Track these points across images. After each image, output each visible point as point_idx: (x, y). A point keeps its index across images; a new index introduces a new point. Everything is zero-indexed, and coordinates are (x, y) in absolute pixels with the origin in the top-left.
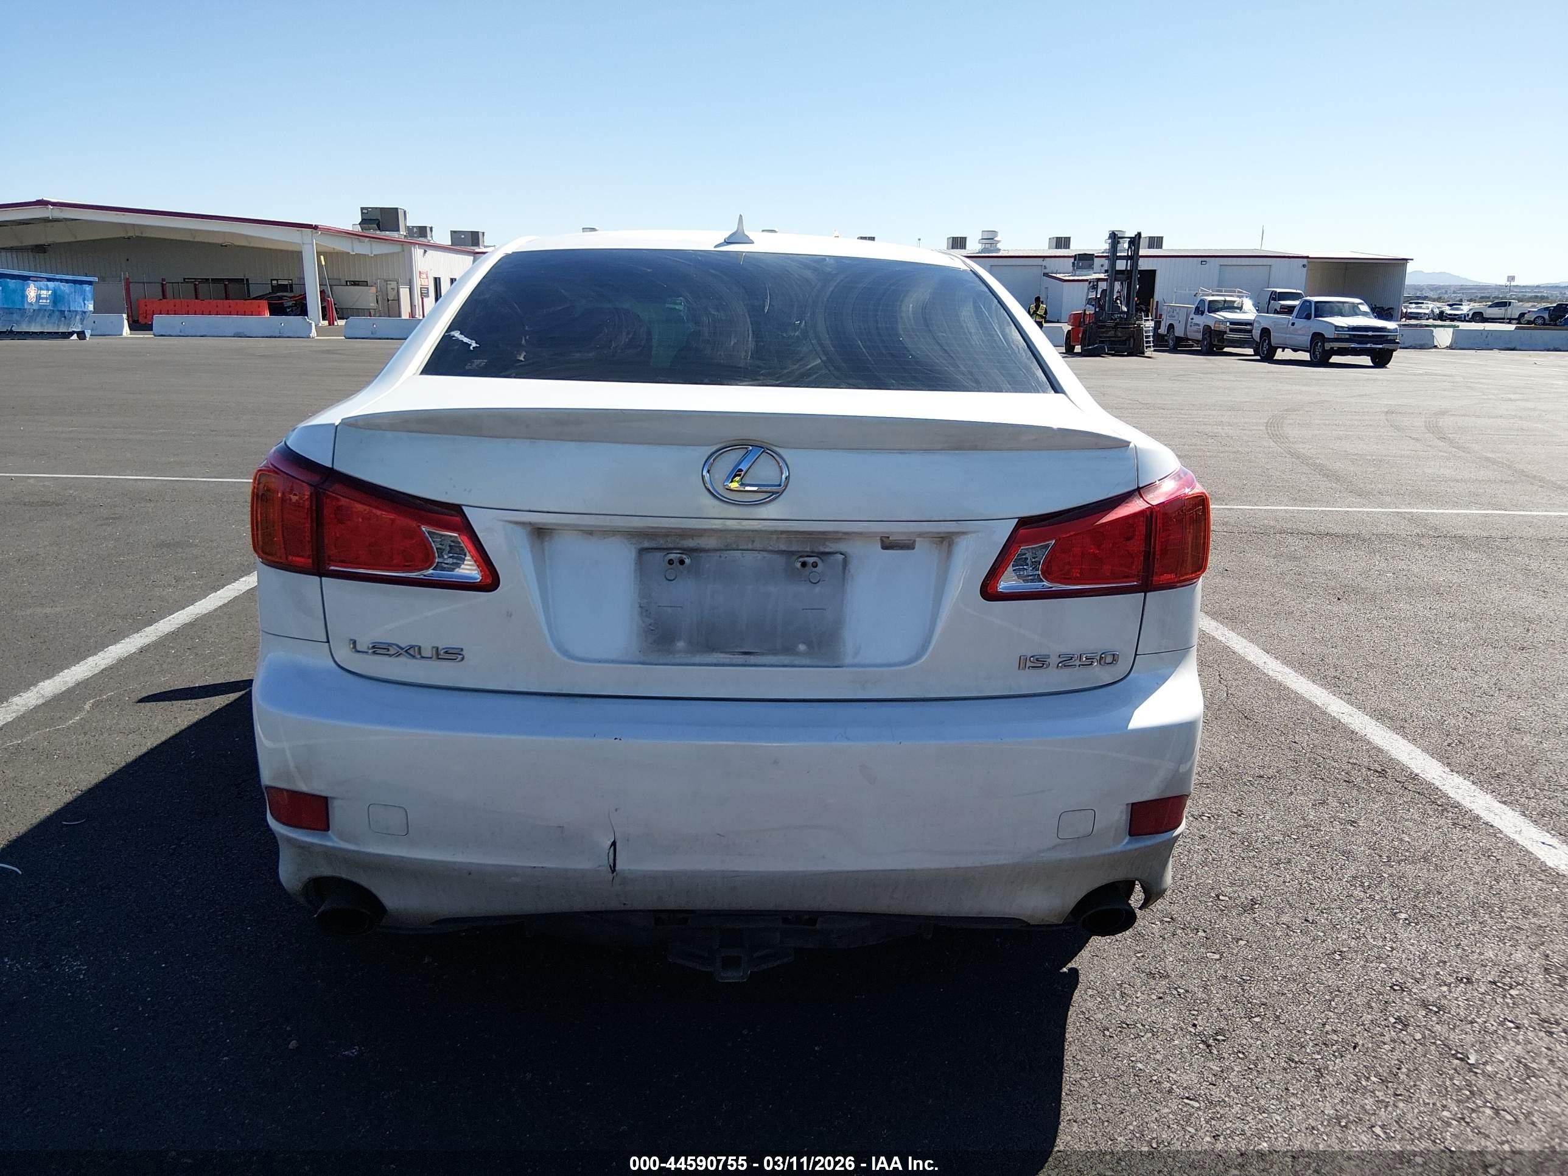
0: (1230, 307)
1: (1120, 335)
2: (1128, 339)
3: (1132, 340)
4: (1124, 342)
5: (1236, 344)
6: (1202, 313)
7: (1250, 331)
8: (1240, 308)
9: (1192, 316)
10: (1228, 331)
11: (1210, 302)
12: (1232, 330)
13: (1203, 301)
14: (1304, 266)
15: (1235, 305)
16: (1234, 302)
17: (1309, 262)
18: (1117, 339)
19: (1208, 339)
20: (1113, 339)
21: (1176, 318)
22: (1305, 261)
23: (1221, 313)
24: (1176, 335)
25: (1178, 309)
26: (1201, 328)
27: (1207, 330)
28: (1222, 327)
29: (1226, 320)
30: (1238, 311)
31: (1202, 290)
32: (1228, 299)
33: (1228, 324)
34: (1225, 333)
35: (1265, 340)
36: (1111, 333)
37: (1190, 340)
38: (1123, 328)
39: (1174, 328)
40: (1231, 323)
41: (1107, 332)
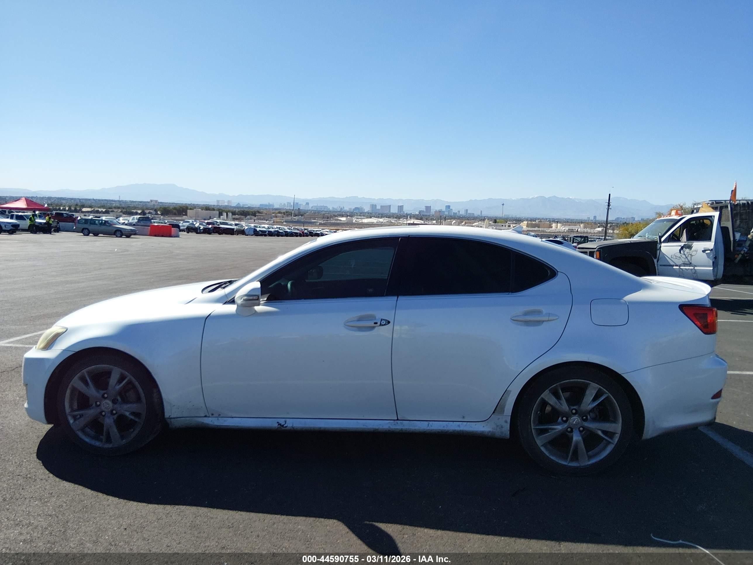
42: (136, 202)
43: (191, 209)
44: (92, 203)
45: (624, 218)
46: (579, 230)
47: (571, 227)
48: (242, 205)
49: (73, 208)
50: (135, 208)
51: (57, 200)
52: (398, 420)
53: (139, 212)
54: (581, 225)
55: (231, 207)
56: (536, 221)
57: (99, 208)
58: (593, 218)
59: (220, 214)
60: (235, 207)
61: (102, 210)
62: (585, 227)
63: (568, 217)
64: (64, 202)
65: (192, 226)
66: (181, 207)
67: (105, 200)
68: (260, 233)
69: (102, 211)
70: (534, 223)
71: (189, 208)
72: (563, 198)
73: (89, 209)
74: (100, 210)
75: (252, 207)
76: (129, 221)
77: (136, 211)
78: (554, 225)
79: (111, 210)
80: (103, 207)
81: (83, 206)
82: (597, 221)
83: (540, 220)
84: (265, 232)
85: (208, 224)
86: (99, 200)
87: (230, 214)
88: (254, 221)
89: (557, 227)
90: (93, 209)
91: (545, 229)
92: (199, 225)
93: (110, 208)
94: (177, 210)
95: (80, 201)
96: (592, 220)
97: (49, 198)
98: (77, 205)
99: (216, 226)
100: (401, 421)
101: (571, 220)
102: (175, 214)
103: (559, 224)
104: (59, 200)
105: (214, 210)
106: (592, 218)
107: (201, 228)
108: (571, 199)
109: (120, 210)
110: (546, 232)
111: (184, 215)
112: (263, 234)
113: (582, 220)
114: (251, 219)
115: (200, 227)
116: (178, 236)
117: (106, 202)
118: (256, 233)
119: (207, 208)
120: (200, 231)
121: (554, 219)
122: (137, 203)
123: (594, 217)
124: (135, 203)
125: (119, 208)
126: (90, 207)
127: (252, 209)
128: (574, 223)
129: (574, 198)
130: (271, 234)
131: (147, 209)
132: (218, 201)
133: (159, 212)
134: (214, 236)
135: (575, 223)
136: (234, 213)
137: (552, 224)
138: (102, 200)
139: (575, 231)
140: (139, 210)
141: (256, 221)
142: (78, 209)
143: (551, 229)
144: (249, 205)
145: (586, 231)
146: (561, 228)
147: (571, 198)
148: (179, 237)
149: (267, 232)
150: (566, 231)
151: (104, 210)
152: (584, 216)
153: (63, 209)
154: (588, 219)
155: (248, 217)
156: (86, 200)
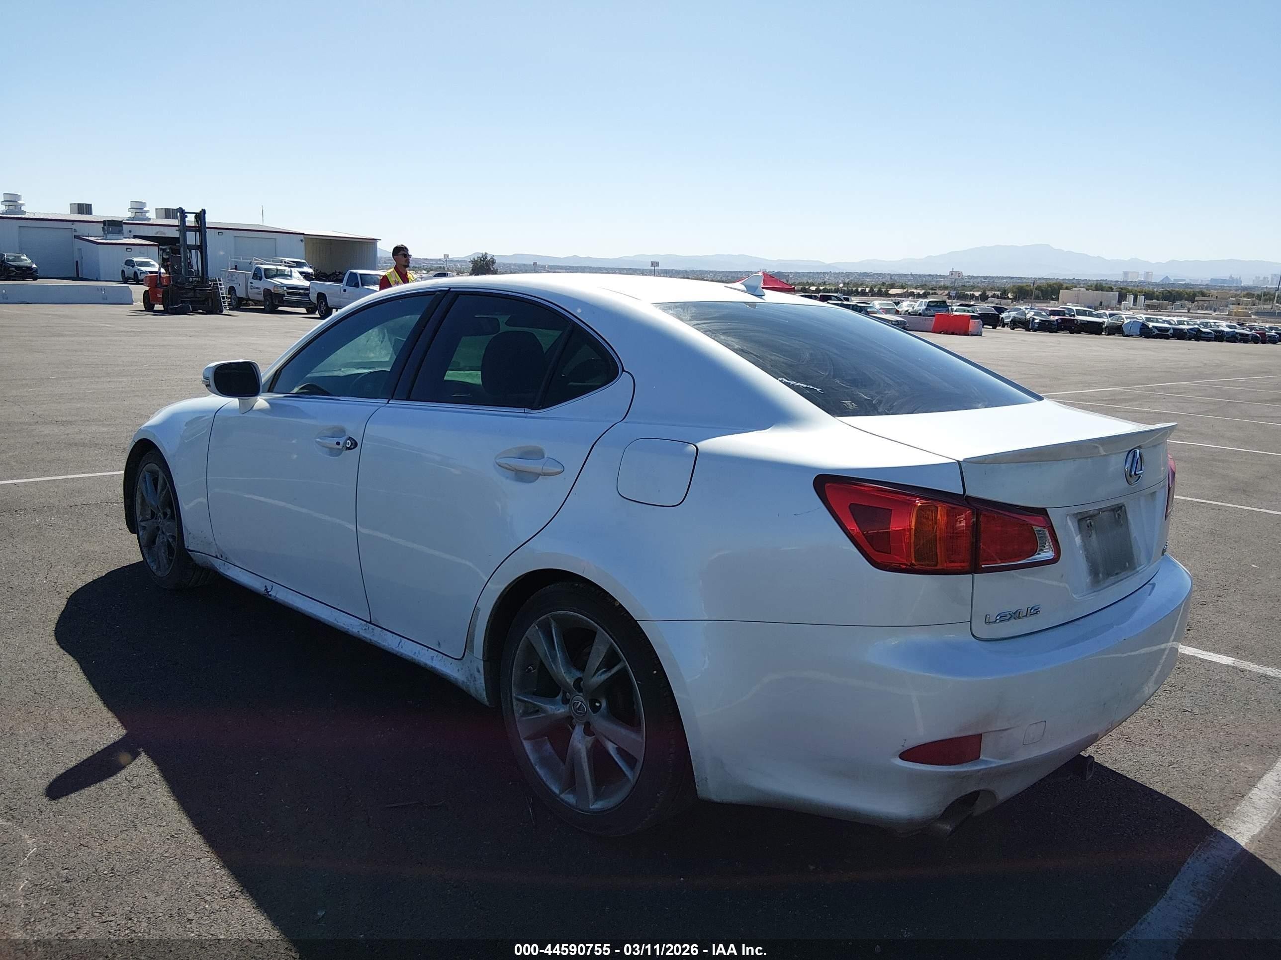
0: (282, 275)
1: (198, 295)
2: (207, 300)
3: (210, 300)
4: (203, 302)
5: (293, 305)
6: (261, 279)
7: (308, 295)
8: (291, 276)
9: (251, 280)
10: (286, 294)
11: (265, 270)
12: (289, 293)
13: (258, 269)
14: (302, 240)
15: (286, 273)
16: (285, 270)
17: (305, 238)
18: (197, 299)
19: (270, 300)
20: (192, 299)
21: (236, 282)
22: (302, 237)
23: (276, 279)
24: (238, 295)
25: (236, 274)
26: (262, 290)
27: (267, 292)
28: (280, 291)
29: (282, 286)
30: (289, 278)
31: (256, 260)
32: (279, 268)
33: (285, 288)
34: (284, 295)
35: (322, 303)
36: (191, 294)
37: (250, 300)
38: (200, 290)
39: (234, 289)
40: (288, 288)
41: (186, 293)
42: (977, 277)
43: (1067, 289)
44: (909, 280)
48: (1172, 280)
49: (876, 290)
50: (973, 288)
51: (858, 277)
52: (370, 623)
53: (977, 294)
55: (1150, 284)
57: (916, 288)
59: (1122, 297)
60: (1157, 285)
61: (918, 291)
64: (867, 279)
65: (1021, 317)
66: (1050, 286)
67: (930, 275)
68: (1157, 332)
69: (919, 294)
71: (1065, 286)
73: (899, 291)
74: (915, 291)
75: (1193, 285)
76: (913, 308)
77: (972, 293)
79: (933, 291)
80: (923, 286)
81: (892, 286)
84: (1167, 330)
85: (1054, 313)
86: (920, 276)
87: (1141, 298)
88: (1189, 311)
90: (905, 290)
92: (1034, 315)
93: (932, 289)
94: (1042, 291)
95: (891, 278)
97: (848, 274)
98: (883, 284)
99: (1067, 317)
100: (374, 626)
102: (1037, 298)
104: (861, 277)
105: (1111, 289)
107: (1036, 321)
109: (946, 292)
111: (1053, 299)
112: (1162, 334)
114: (1182, 306)
115: (1034, 319)
116: (979, 334)
117: (930, 279)
118: (1145, 332)
119: (1099, 287)
120: (1033, 326)
122: (979, 280)
124: (975, 280)
125: (946, 288)
126: (902, 287)
127: (1191, 288)
130: (1179, 335)
131: (992, 289)
132: (1126, 274)
133: (1010, 295)
134: (1059, 336)
136: (1149, 296)
138: (925, 276)
140: (978, 291)
141: (1191, 311)
142: (883, 290)
144: (1188, 281)
148: (981, 335)
149: (1171, 331)
151: (921, 292)
153: (862, 290)
155: (1178, 303)
156: (900, 275)
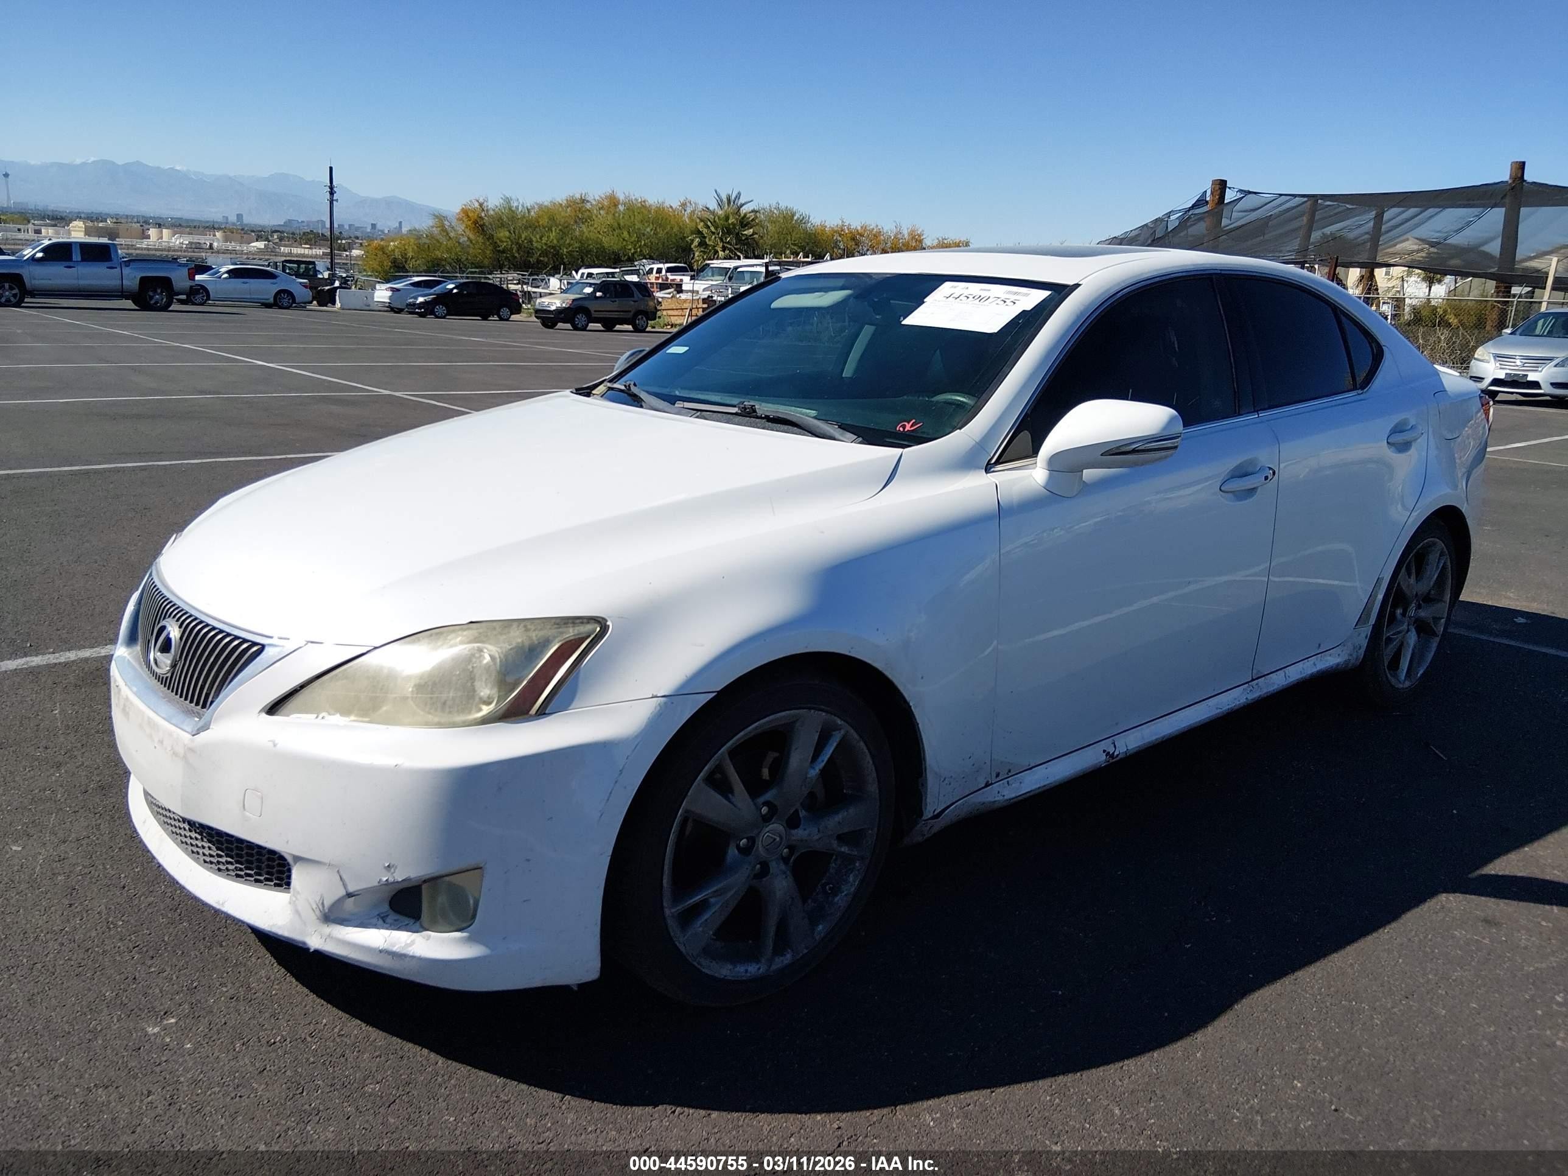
45: (302, 222)
46: (215, 244)
47: (196, 238)
54: (217, 233)
56: (106, 222)
58: (236, 218)
62: (227, 239)
63: (178, 215)
70: (101, 225)
72: (158, 168)
78: (153, 232)
82: (246, 225)
83: (117, 219)
89: (162, 238)
91: (134, 241)
96: (234, 224)
101: (187, 221)
103: (165, 231)
106: (233, 218)
108: (179, 171)
110: (139, 249)
113: (214, 222)
121: (147, 218)
123: (238, 215)
128: (195, 227)
129: (185, 169)
135: (199, 228)
137: (149, 230)
139: (204, 246)
143: (145, 242)
145: (230, 248)
146: (173, 240)
147: (178, 168)
150: (184, 246)
152: (214, 213)
154: (225, 221)
